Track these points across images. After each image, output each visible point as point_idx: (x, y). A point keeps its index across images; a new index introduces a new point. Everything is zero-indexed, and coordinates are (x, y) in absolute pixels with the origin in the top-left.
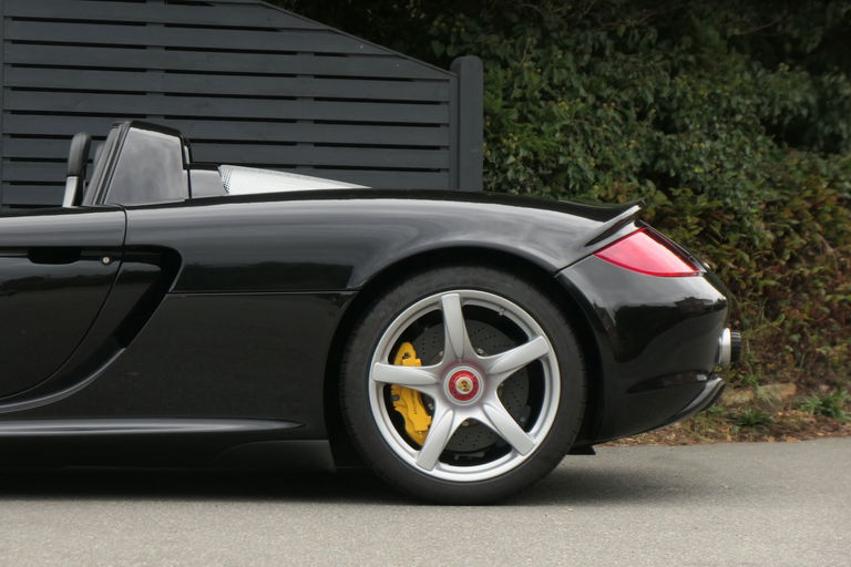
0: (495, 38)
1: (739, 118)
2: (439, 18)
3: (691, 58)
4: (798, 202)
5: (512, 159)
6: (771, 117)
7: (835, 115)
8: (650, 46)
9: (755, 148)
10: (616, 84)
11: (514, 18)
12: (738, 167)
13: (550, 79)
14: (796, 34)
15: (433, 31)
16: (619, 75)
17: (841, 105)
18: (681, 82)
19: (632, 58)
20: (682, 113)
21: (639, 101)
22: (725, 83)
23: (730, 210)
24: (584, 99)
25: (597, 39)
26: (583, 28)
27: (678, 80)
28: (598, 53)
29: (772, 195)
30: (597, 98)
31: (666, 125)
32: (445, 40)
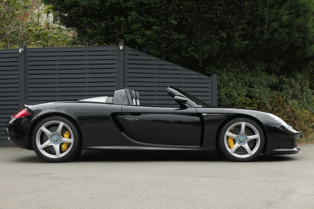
0: (218, 70)
1: (264, 85)
2: (208, 67)
3: (255, 73)
4: (276, 101)
5: (222, 94)
6: (270, 85)
7: (282, 84)
8: (247, 71)
9: (267, 91)
10: (241, 79)
11: (221, 67)
12: (264, 94)
13: (229, 78)
14: (274, 68)
15: (206, 69)
16: (242, 77)
17: (284, 82)
19: (244, 74)
20: (254, 84)
21: (245, 82)
22: (262, 78)
23: (263, 103)
24: (235, 82)
25: (237, 70)
26: (234, 68)
27: (253, 78)
28: (238, 73)
29: (271, 100)
30: (238, 81)
31: (250, 86)
32: (209, 71)
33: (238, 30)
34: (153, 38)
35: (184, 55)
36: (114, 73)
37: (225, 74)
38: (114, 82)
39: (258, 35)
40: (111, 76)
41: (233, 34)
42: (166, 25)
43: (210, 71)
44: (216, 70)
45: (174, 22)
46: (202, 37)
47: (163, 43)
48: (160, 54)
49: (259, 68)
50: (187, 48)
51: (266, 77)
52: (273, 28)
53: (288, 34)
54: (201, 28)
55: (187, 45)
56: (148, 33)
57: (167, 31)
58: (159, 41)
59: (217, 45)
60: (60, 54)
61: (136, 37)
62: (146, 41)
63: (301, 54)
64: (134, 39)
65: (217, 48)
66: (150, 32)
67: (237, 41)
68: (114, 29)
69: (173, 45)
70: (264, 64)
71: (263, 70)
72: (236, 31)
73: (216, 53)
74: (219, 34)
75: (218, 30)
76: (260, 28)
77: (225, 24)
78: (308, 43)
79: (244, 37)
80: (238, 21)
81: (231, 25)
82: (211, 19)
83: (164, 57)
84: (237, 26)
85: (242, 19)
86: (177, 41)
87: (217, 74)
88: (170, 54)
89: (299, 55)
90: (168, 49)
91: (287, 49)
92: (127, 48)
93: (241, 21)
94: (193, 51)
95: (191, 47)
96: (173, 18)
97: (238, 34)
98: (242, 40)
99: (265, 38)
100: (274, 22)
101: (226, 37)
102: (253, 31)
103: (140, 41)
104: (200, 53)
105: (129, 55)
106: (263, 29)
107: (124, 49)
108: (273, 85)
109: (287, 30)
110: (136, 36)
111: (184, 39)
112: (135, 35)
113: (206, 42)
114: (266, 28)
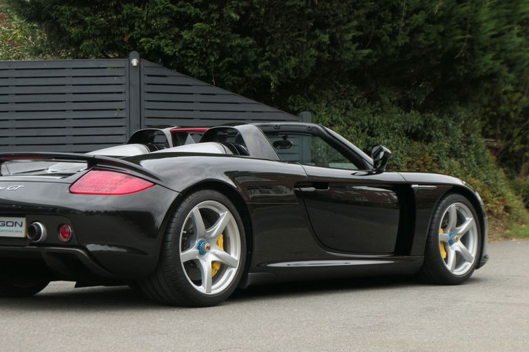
0: (311, 103)
1: (397, 130)
2: (291, 96)
3: (380, 109)
4: (418, 161)
5: (319, 149)
6: (407, 130)
7: (430, 128)
8: (365, 105)
9: (402, 142)
10: (354, 119)
11: (317, 96)
12: (397, 149)
13: (332, 118)
14: (415, 98)
15: (289, 101)
16: (355, 116)
17: (433, 125)
18: (377, 118)
19: (359, 110)
20: (377, 129)
21: (362, 125)
22: (392, 118)
23: (395, 165)
24: (343, 125)
25: (347, 103)
26: (341, 98)
27: (375, 117)
28: (347, 109)
29: (409, 159)
30: (348, 125)
31: (371, 134)
32: (293, 105)
33: (350, 29)
34: (195, 45)
35: (249, 75)
36: (121, 110)
37: (326, 111)
38: (122, 126)
39: (387, 38)
40: (115, 116)
41: (341, 36)
42: (218, 20)
43: (296, 104)
44: (307, 104)
45: (233, 15)
46: (284, 42)
47: (212, 54)
48: (206, 74)
49: (387, 100)
50: (255, 63)
51: (399, 115)
52: (416, 25)
53: (442, 34)
54: (282, 25)
55: (255, 57)
56: (186, 35)
57: (220, 32)
58: (204, 50)
59: (311, 56)
60: (18, 74)
61: (162, 43)
62: (180, 50)
63: (466, 71)
64: (159, 47)
65: (312, 63)
66: (190, 35)
67: (349, 49)
68: (121, 26)
69: (231, 56)
70: (395, 92)
71: (393, 103)
72: (347, 31)
73: (310, 72)
74: (316, 37)
75: (313, 29)
76: (390, 25)
77: (327, 17)
78: (481, 50)
79: (362, 42)
80: (351, 13)
81: (338, 20)
82: (302, 9)
83: (213, 81)
84: (349, 21)
85: (358, 9)
86: (239, 50)
87: (311, 111)
88: (225, 75)
89: (462, 74)
90: (221, 64)
91: (439, 62)
92: (146, 63)
93: (356, 12)
94: (266, 68)
95: (262, 61)
96: (233, 7)
97: (350, 36)
98: (357, 48)
99: (400, 44)
100: (417, 14)
101: (329, 42)
102: (379, 31)
103: (170, 50)
104: (281, 73)
105: (148, 76)
106: (395, 27)
107: (139, 64)
108: (413, 131)
109: (441, 28)
110: (163, 41)
111: (251, 46)
112: (161, 39)
113: (292, 52)
114: (403, 25)
